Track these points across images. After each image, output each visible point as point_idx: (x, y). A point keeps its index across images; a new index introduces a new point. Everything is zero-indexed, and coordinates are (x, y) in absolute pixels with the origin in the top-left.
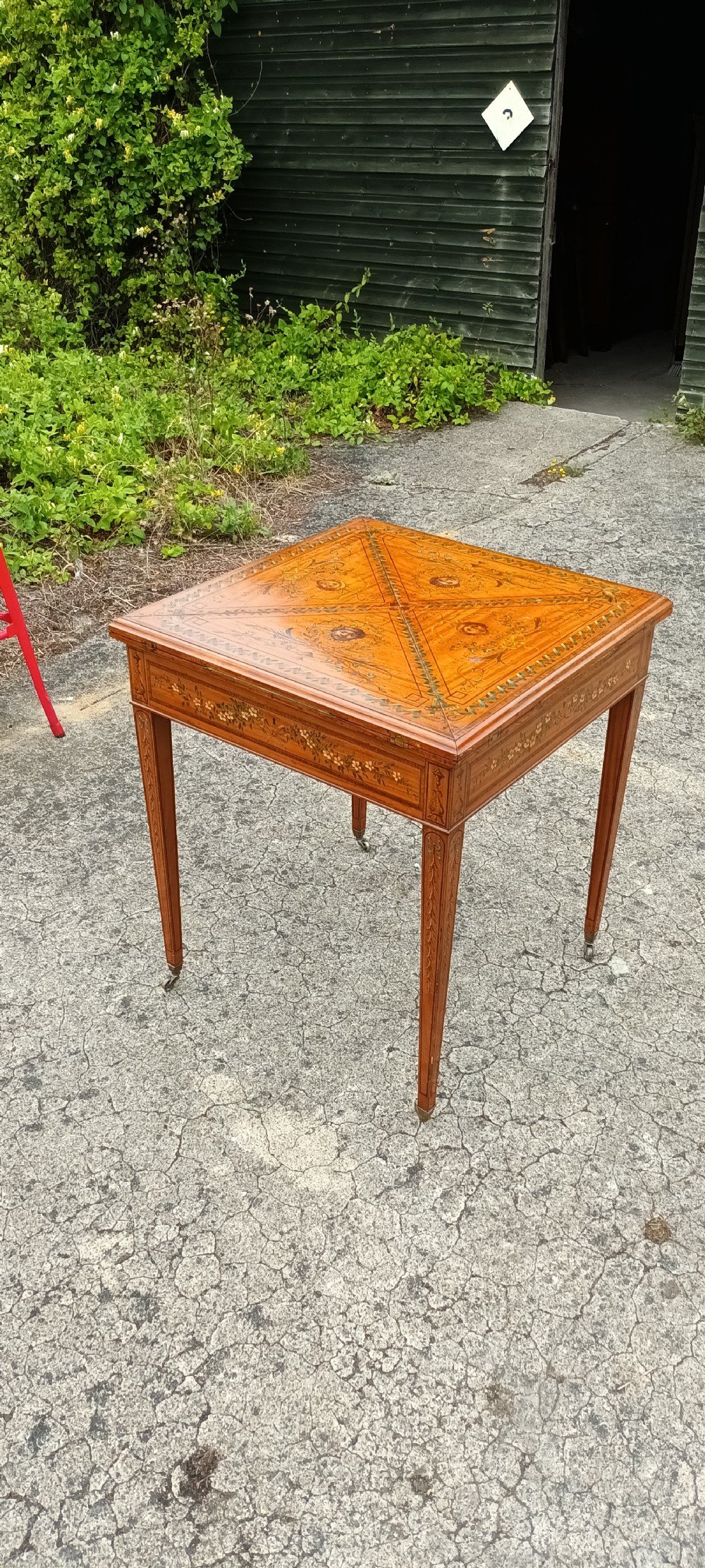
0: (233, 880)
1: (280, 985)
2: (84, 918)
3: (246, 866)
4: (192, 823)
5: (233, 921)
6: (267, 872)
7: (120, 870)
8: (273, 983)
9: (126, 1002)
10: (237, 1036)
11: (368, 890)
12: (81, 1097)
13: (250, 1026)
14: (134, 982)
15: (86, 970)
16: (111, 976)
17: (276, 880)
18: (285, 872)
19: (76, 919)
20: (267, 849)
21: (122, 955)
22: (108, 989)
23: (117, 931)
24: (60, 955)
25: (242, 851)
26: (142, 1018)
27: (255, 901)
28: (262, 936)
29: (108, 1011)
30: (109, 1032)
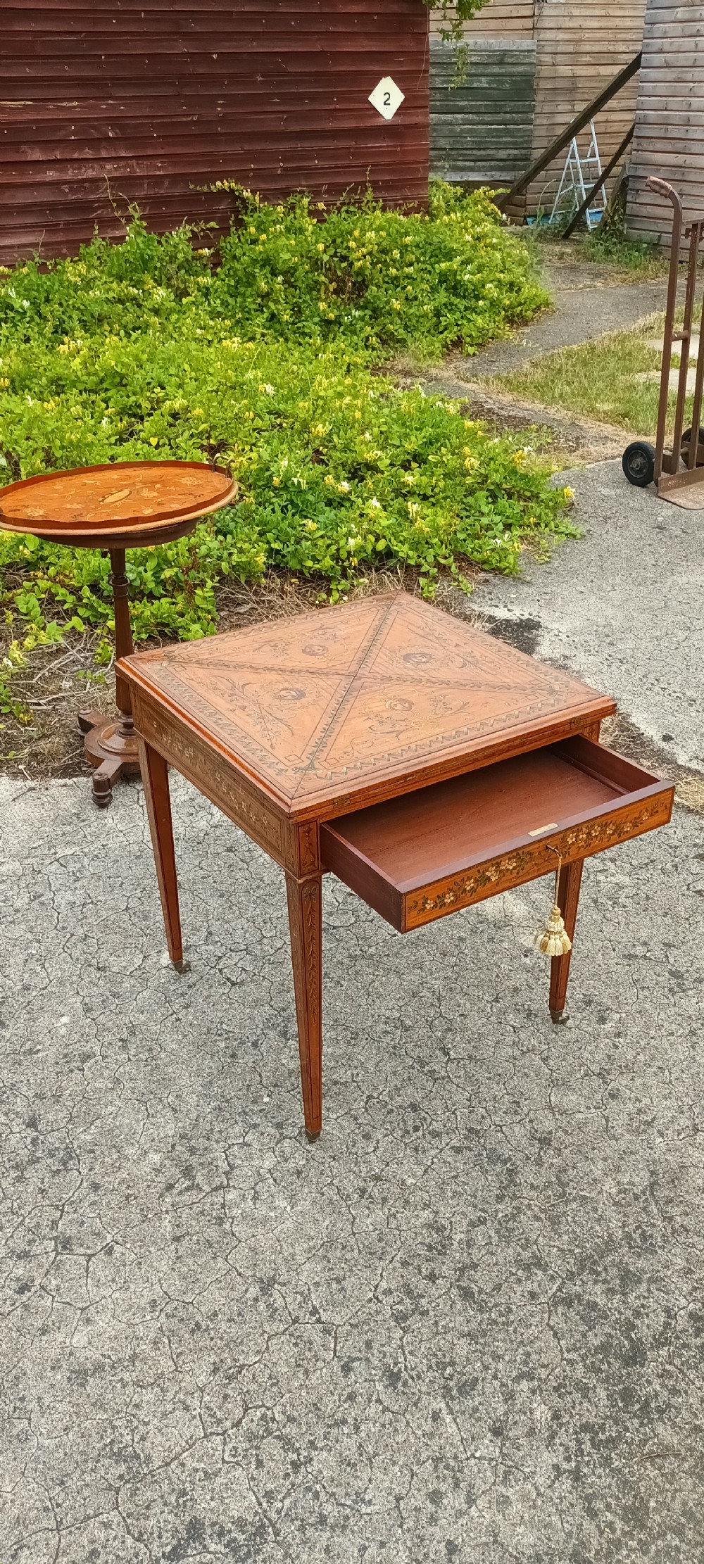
0: (478, 1132)
1: (462, 1002)
2: (649, 1124)
3: (458, 1150)
4: (510, 1251)
5: (489, 1078)
6: (436, 1135)
7: (609, 1186)
8: (468, 1005)
9: (602, 1020)
10: (510, 971)
11: (336, 1083)
12: (637, 956)
13: (497, 976)
14: (596, 1037)
15: (641, 1058)
16: (617, 1047)
17: (429, 1120)
18: (416, 1129)
19: (659, 1123)
20: (426, 1171)
21: (606, 1067)
22: (618, 1035)
23: (613, 1096)
24: (670, 1082)
25: (455, 1177)
26: (589, 1003)
27: (461, 1098)
28: (465, 1055)
29: (618, 1016)
30: (617, 997)
